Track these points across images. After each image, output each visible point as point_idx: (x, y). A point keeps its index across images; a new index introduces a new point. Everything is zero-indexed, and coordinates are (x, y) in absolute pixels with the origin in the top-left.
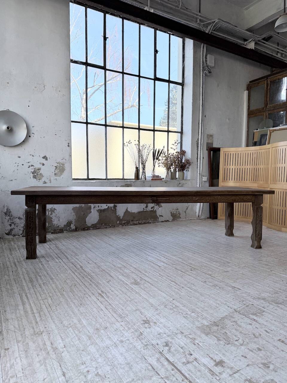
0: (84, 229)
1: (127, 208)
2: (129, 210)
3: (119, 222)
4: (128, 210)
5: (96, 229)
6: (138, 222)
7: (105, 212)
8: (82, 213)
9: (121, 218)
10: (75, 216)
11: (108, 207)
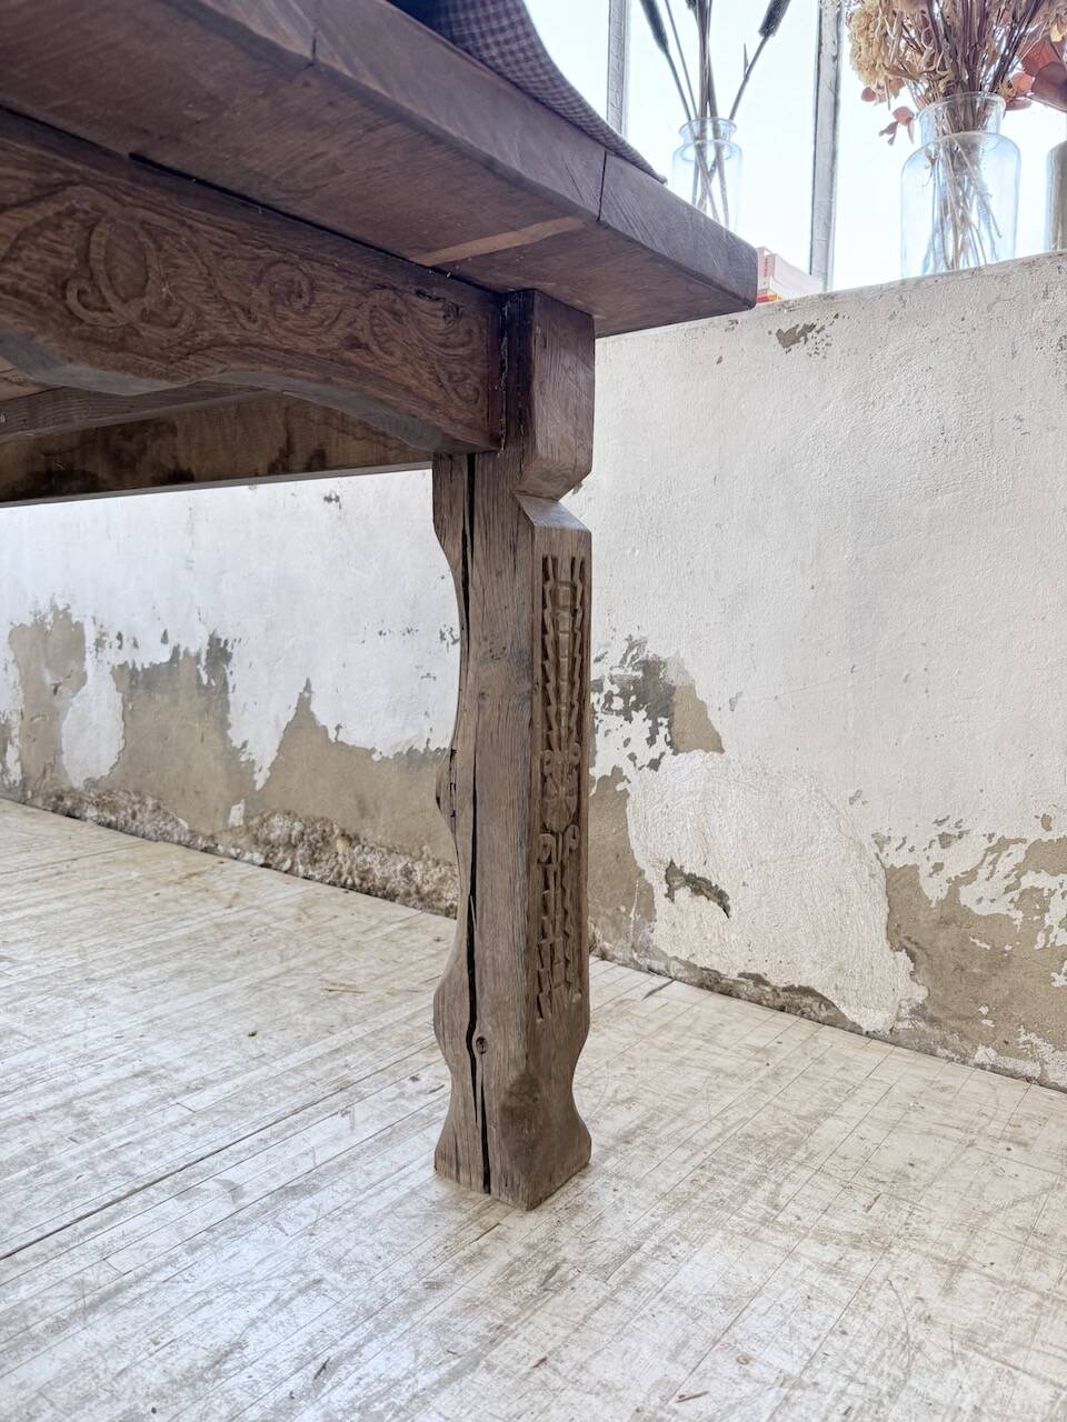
0: (60, 798)
1: (308, 687)
2: (323, 713)
3: (247, 818)
4: (311, 716)
5: (109, 826)
6: (399, 867)
7: (158, 697)
8: (49, 679)
9: (260, 780)
10: (21, 694)
11: (176, 650)
